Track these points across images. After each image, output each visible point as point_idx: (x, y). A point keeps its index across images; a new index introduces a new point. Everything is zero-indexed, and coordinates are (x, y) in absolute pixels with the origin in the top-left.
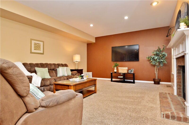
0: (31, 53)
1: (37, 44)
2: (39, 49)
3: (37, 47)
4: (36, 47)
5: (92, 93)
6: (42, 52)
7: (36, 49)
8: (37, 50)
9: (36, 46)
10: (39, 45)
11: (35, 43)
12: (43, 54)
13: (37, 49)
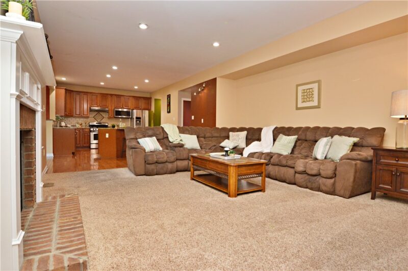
0: (297, 109)
1: (308, 91)
2: (311, 99)
3: (308, 95)
4: (305, 97)
5: (214, 187)
6: (317, 104)
7: (305, 100)
8: (308, 103)
9: (305, 94)
10: (311, 90)
11: (304, 90)
12: (318, 107)
13: (308, 99)
